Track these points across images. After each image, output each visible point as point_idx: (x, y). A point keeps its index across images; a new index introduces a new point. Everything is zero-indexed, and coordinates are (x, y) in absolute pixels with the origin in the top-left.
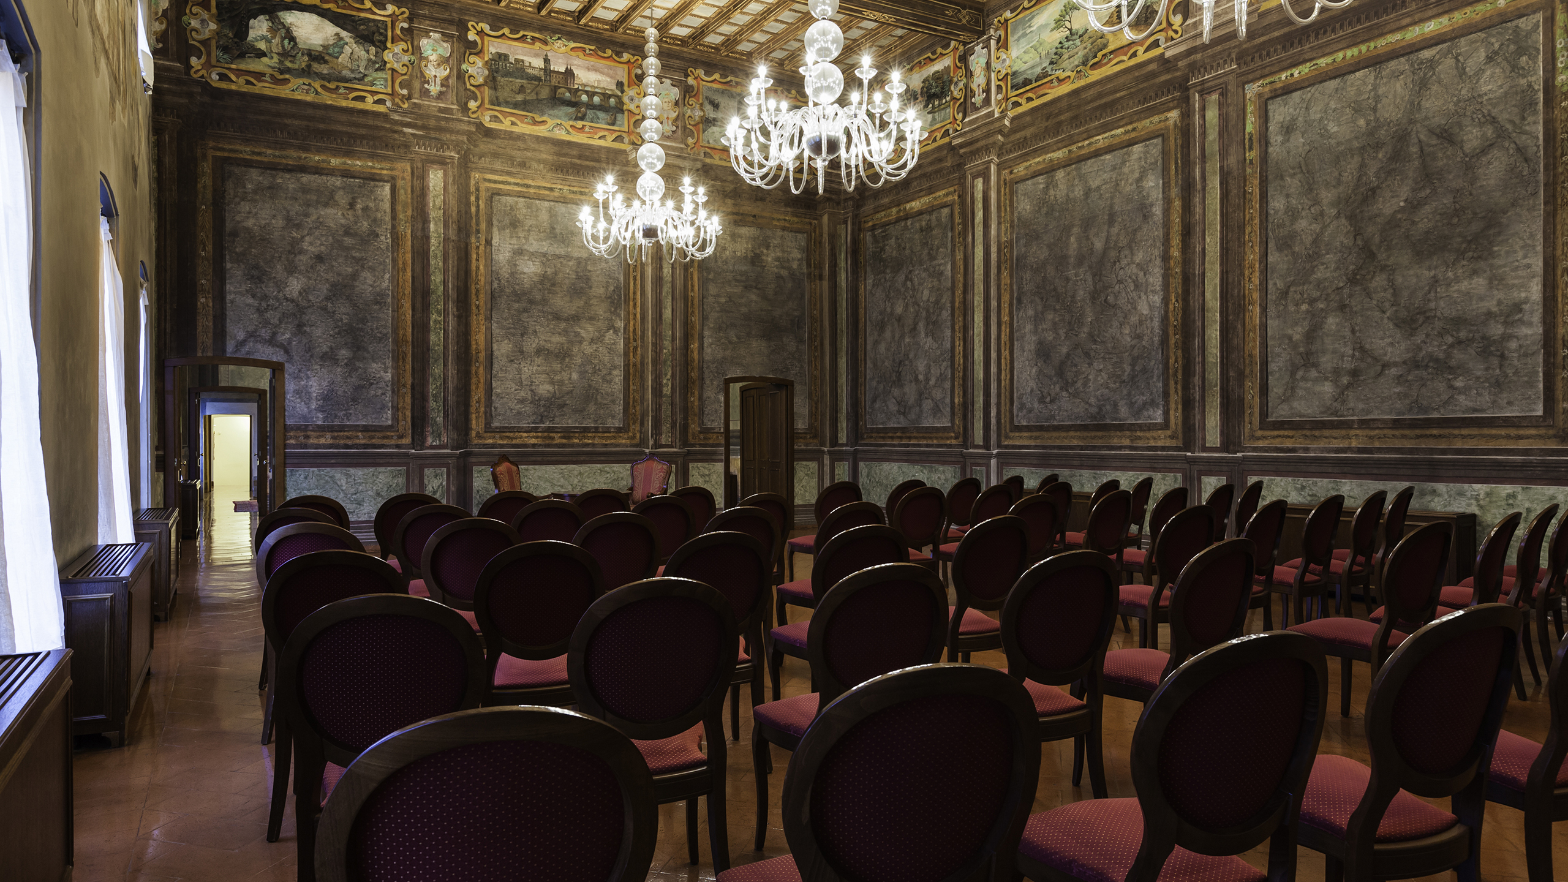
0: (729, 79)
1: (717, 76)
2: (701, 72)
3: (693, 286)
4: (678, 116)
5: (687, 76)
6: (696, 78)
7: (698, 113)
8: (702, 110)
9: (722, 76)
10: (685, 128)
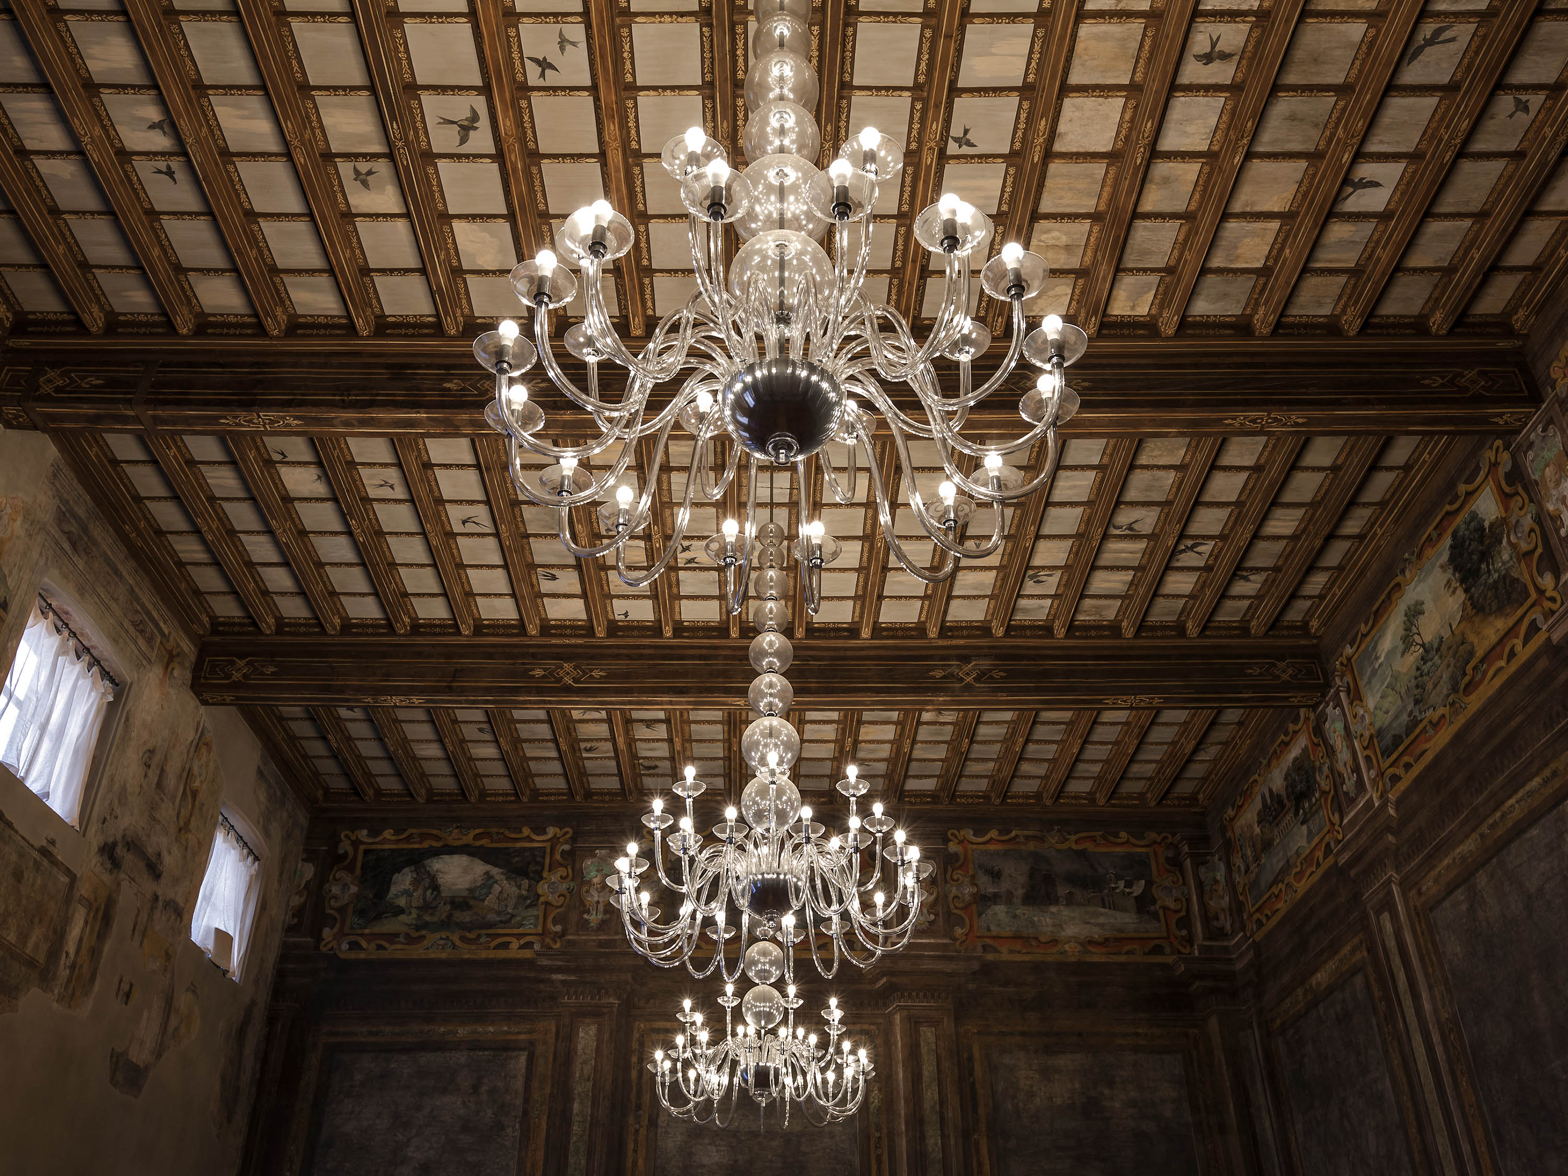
0: (1013, 834)
1: (993, 834)
2: (968, 833)
3: (980, 1164)
4: (936, 899)
5: (946, 841)
6: (960, 842)
7: (968, 890)
8: (974, 884)
9: (1001, 833)
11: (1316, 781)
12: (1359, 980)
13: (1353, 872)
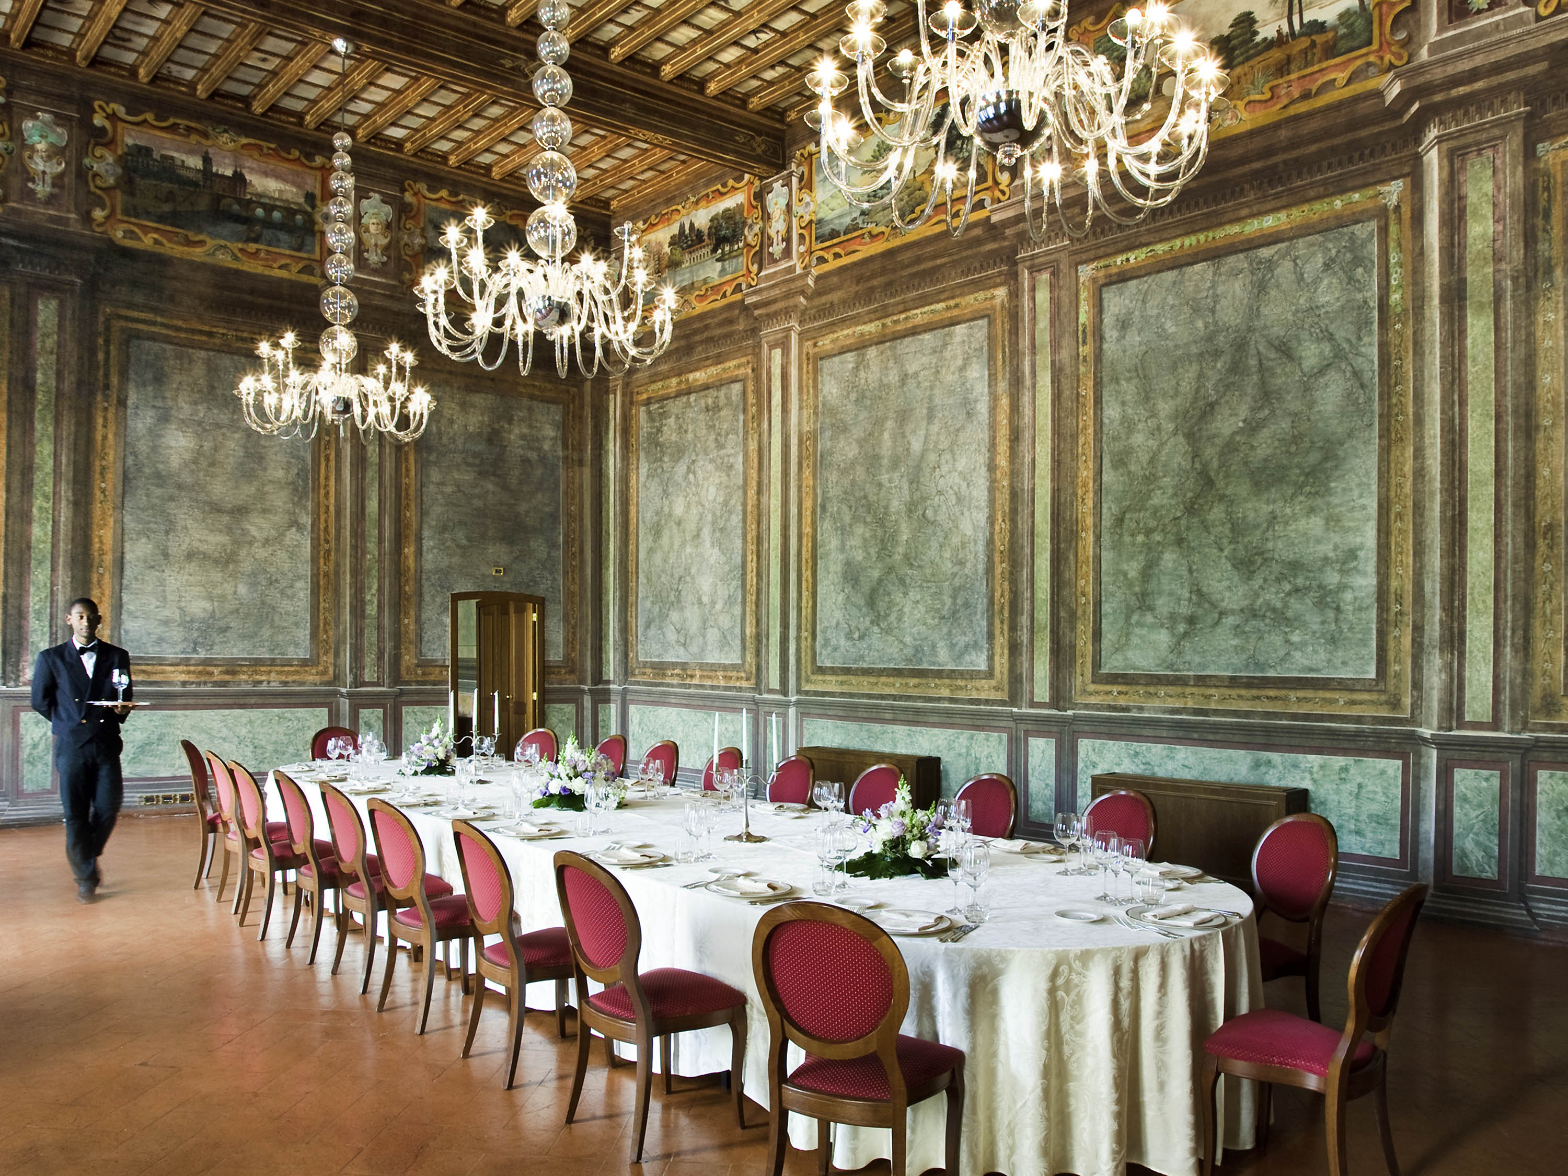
0: (461, 197)
1: (444, 193)
2: (422, 187)
3: (408, 470)
4: (390, 243)
5: (403, 190)
6: (415, 194)
7: (418, 241)
8: (423, 236)
9: (451, 194)
10: (399, 258)
11: (743, 233)
12: (737, 388)
13: (757, 313)
